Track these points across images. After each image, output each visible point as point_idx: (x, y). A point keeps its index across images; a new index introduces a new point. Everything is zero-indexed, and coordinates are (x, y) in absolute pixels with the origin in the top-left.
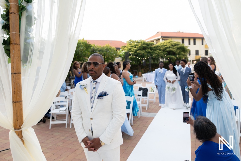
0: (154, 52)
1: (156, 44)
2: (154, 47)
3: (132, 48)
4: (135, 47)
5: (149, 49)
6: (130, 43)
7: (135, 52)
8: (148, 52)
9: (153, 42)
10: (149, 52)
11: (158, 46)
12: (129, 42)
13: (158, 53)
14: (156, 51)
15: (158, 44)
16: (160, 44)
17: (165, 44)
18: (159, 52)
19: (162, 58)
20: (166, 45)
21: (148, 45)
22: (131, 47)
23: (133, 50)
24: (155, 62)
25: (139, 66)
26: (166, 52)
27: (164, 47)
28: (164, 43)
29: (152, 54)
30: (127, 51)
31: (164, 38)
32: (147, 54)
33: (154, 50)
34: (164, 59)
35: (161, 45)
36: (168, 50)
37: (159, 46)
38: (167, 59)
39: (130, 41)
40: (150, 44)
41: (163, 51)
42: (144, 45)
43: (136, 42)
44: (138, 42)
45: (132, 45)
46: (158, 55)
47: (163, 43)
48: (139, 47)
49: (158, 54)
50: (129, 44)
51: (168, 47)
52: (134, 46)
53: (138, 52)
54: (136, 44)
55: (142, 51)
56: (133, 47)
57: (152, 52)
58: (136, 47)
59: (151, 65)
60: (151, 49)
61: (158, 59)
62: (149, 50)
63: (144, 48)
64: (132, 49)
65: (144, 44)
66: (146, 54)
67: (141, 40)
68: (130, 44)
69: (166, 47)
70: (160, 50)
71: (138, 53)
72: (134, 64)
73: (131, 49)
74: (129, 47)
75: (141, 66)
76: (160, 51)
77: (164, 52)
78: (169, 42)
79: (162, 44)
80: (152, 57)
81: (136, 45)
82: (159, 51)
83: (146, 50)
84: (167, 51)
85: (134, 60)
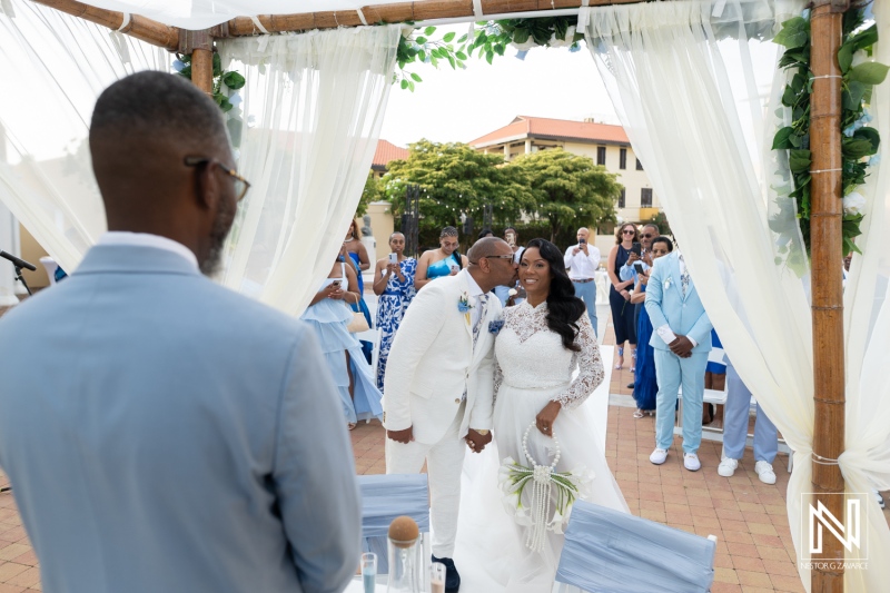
0: (503, 189)
1: (508, 161)
2: (504, 172)
3: (425, 170)
4: (438, 169)
5: (485, 177)
6: (419, 151)
7: (438, 186)
8: (480, 188)
9: (498, 154)
10: (486, 188)
11: (516, 169)
12: (418, 148)
13: (514, 192)
14: (509, 184)
15: (516, 162)
16: (525, 163)
17: (541, 163)
18: (518, 190)
19: (529, 209)
20: (544, 168)
21: (482, 162)
22: (424, 165)
23: (432, 177)
26: (544, 191)
27: (537, 174)
28: (539, 159)
29: (494, 194)
30: (409, 180)
31: (540, 140)
32: (479, 195)
33: (501, 182)
34: (534, 213)
35: (529, 164)
36: (549, 182)
37: (521, 170)
38: (544, 214)
39: (419, 144)
40: (489, 160)
41: (534, 185)
42: (468, 163)
43: (443, 149)
44: (449, 152)
45: (427, 162)
46: (516, 200)
47: (534, 157)
48: (452, 168)
49: (514, 197)
50: (416, 155)
51: (552, 172)
52: (436, 162)
53: (446, 185)
54: (441, 155)
55: (460, 183)
56: (429, 166)
57: (497, 189)
58: (443, 166)
60: (492, 176)
61: (515, 215)
62: (487, 181)
63: (468, 174)
64: (428, 176)
65: (469, 157)
66: (475, 194)
67: (461, 145)
68: (420, 157)
69: (543, 171)
70: (523, 182)
71: (448, 188)
72: (432, 226)
73: (423, 174)
74: (417, 165)
76: (523, 188)
77: (537, 191)
78: (556, 158)
79: (529, 160)
80: (496, 204)
81: (442, 161)
82: (518, 186)
83: (477, 181)
84: (546, 188)
85: (432, 213)
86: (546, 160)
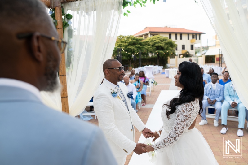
0: (144, 47)
1: (144, 40)
2: (144, 43)
3: (122, 43)
4: (125, 43)
5: (138, 44)
6: (120, 38)
7: (126, 47)
8: (137, 48)
9: (141, 38)
10: (139, 48)
11: (147, 42)
12: (119, 37)
13: (147, 48)
14: (145, 46)
15: (147, 40)
16: (149, 40)
17: (154, 40)
18: (148, 47)
19: (151, 52)
20: (155, 41)
21: (137, 40)
22: (121, 42)
23: (124, 45)
24: (144, 56)
25: (129, 61)
26: (155, 47)
27: (153, 43)
28: (153, 38)
29: (141, 49)
30: (118, 46)
31: (153, 33)
32: (137, 49)
33: (143, 45)
34: (153, 53)
35: (151, 40)
36: (156, 45)
37: (148, 42)
38: (156, 54)
39: (120, 36)
40: (140, 39)
41: (152, 46)
42: (134, 41)
43: (126, 37)
44: (128, 38)
45: (122, 41)
46: (148, 50)
48: (129, 42)
49: (147, 49)
50: (119, 39)
51: (157, 42)
52: (125, 41)
53: (128, 47)
54: (126, 39)
55: (132, 47)
56: (123, 42)
57: (142, 47)
58: (127, 42)
59: (141, 60)
60: (141, 44)
61: (147, 54)
62: (139, 45)
63: (134, 44)
64: (123, 45)
65: (134, 39)
66: (136, 49)
67: (131, 36)
69: (155, 42)
70: (149, 45)
71: (129, 48)
72: (125, 59)
73: (121, 44)
74: (119, 42)
75: (131, 60)
76: (149, 47)
77: (153, 47)
78: (158, 38)
79: (151, 39)
80: (142, 52)
81: (126, 41)
82: (148, 46)
83: (136, 46)
84: (156, 46)
85: (125, 55)
86: (155, 39)
